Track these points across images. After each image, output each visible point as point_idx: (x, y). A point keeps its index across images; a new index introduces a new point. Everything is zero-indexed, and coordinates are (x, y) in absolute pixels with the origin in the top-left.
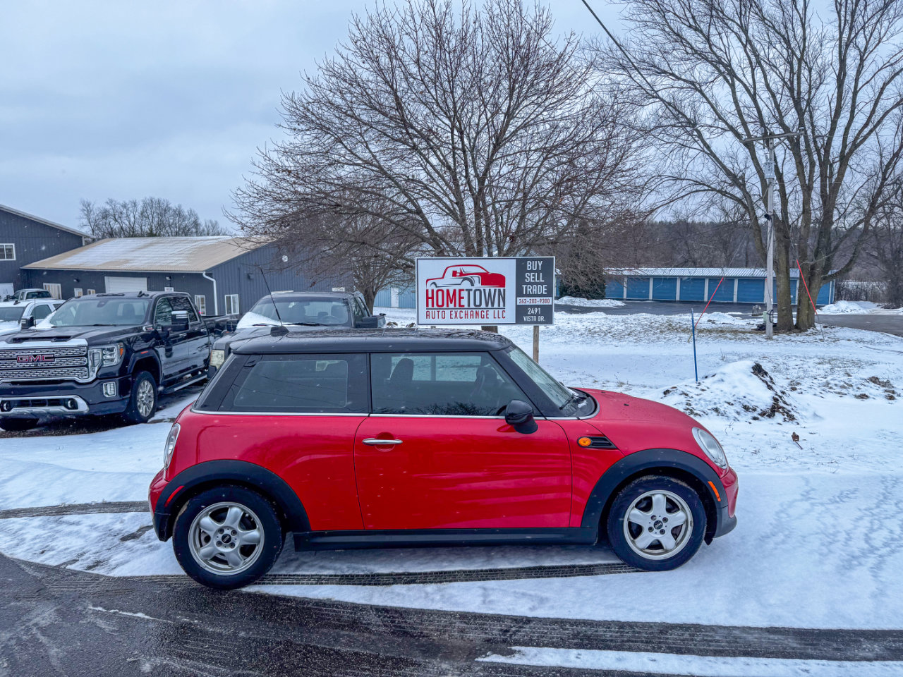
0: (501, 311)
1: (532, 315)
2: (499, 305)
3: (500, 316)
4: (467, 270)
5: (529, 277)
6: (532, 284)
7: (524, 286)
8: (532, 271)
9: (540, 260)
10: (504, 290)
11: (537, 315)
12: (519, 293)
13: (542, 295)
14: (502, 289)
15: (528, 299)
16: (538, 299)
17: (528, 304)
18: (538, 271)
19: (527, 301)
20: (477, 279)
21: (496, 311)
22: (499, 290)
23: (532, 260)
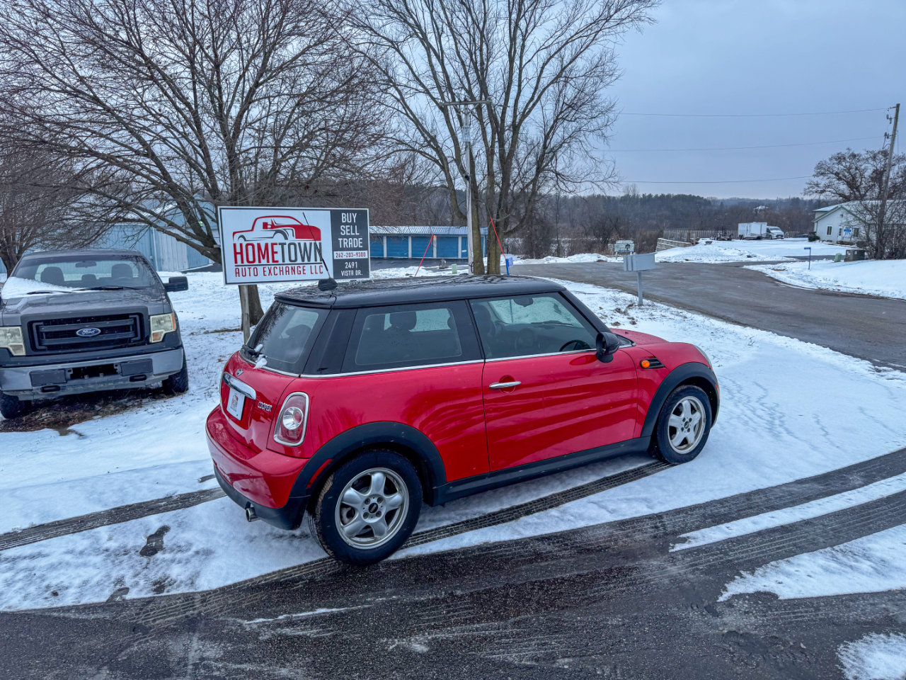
0: (318, 266)
1: (349, 269)
2: (316, 260)
3: (318, 271)
4: (279, 221)
5: (345, 230)
6: (346, 236)
7: (340, 239)
8: (346, 224)
9: (354, 212)
10: (320, 244)
11: (354, 269)
12: (336, 247)
13: (358, 249)
14: (318, 242)
15: (345, 253)
16: (354, 252)
17: (344, 258)
18: (352, 224)
19: (344, 255)
20: (290, 232)
21: (313, 266)
22: (315, 244)
23: (345, 212)
